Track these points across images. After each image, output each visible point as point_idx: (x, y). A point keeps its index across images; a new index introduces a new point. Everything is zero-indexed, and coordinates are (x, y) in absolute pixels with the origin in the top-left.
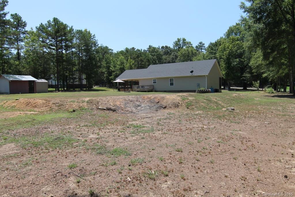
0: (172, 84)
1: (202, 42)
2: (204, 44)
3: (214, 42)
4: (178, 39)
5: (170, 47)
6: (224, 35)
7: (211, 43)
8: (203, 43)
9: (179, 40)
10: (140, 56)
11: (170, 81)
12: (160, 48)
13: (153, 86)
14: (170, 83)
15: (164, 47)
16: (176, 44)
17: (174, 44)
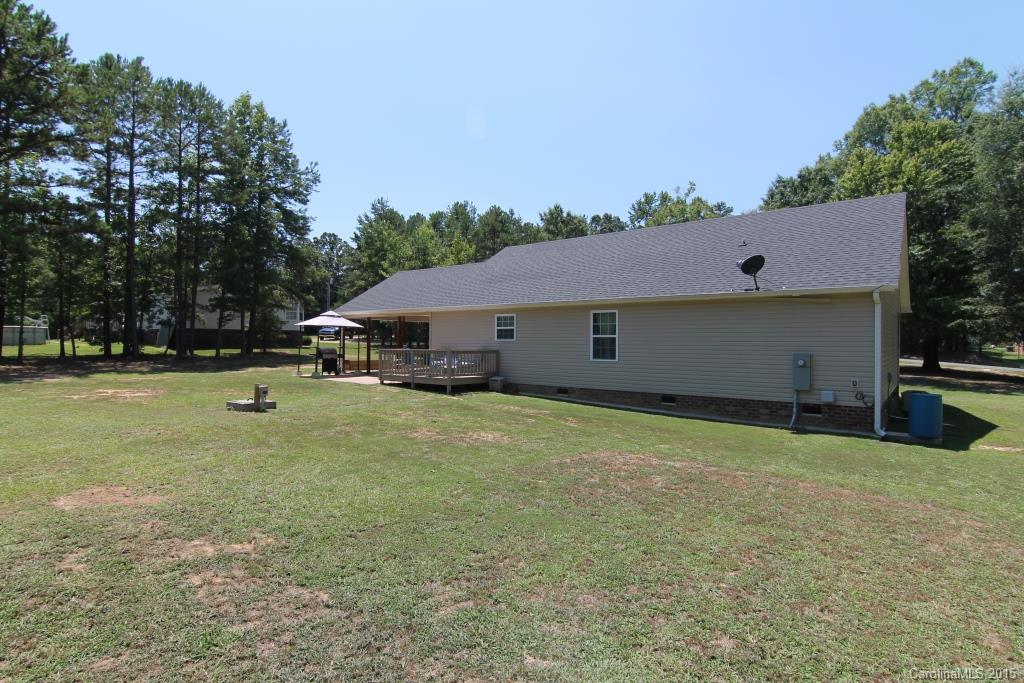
0: (604, 349)
1: (723, 204)
2: (732, 211)
3: (795, 177)
4: (646, 195)
5: (618, 219)
6: (838, 146)
7: (780, 181)
8: (728, 206)
9: (649, 199)
10: (502, 230)
11: (596, 330)
12: (589, 221)
13: (497, 352)
14: (594, 339)
15: (598, 216)
16: (640, 209)
17: (632, 212)
